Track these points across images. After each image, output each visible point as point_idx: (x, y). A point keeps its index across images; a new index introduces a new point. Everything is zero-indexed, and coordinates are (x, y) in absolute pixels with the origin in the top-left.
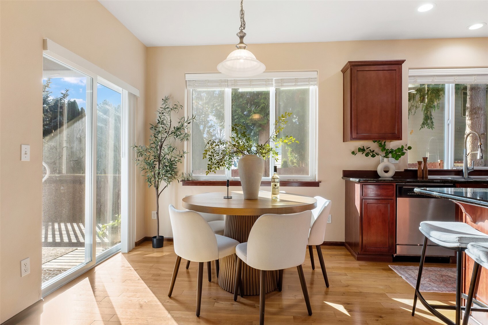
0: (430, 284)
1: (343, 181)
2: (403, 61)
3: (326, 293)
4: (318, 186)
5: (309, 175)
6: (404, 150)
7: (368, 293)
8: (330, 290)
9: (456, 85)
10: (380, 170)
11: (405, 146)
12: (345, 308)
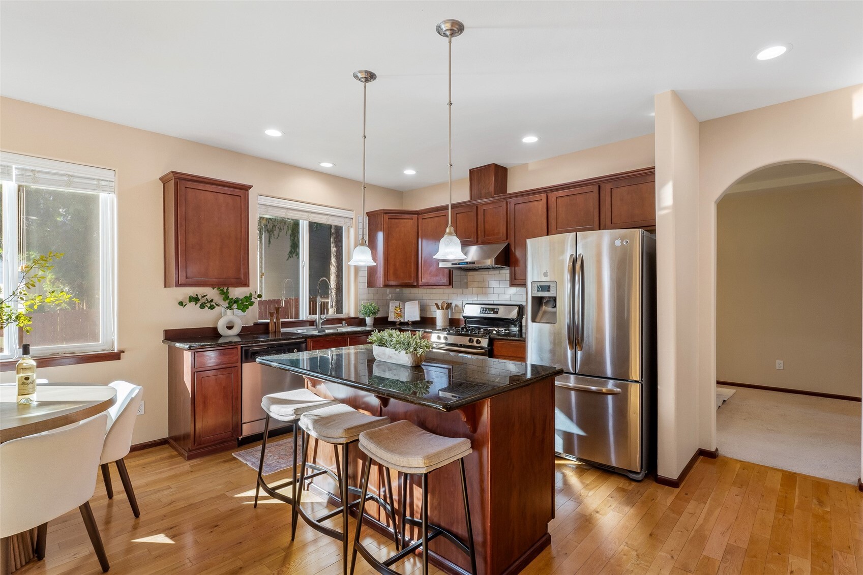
0: (278, 462)
1: (166, 347)
2: (250, 187)
3: (135, 527)
4: (119, 359)
5: (99, 341)
6: (253, 298)
7: (202, 501)
8: (141, 521)
9: (310, 222)
10: (221, 327)
11: (253, 294)
12: (166, 536)
